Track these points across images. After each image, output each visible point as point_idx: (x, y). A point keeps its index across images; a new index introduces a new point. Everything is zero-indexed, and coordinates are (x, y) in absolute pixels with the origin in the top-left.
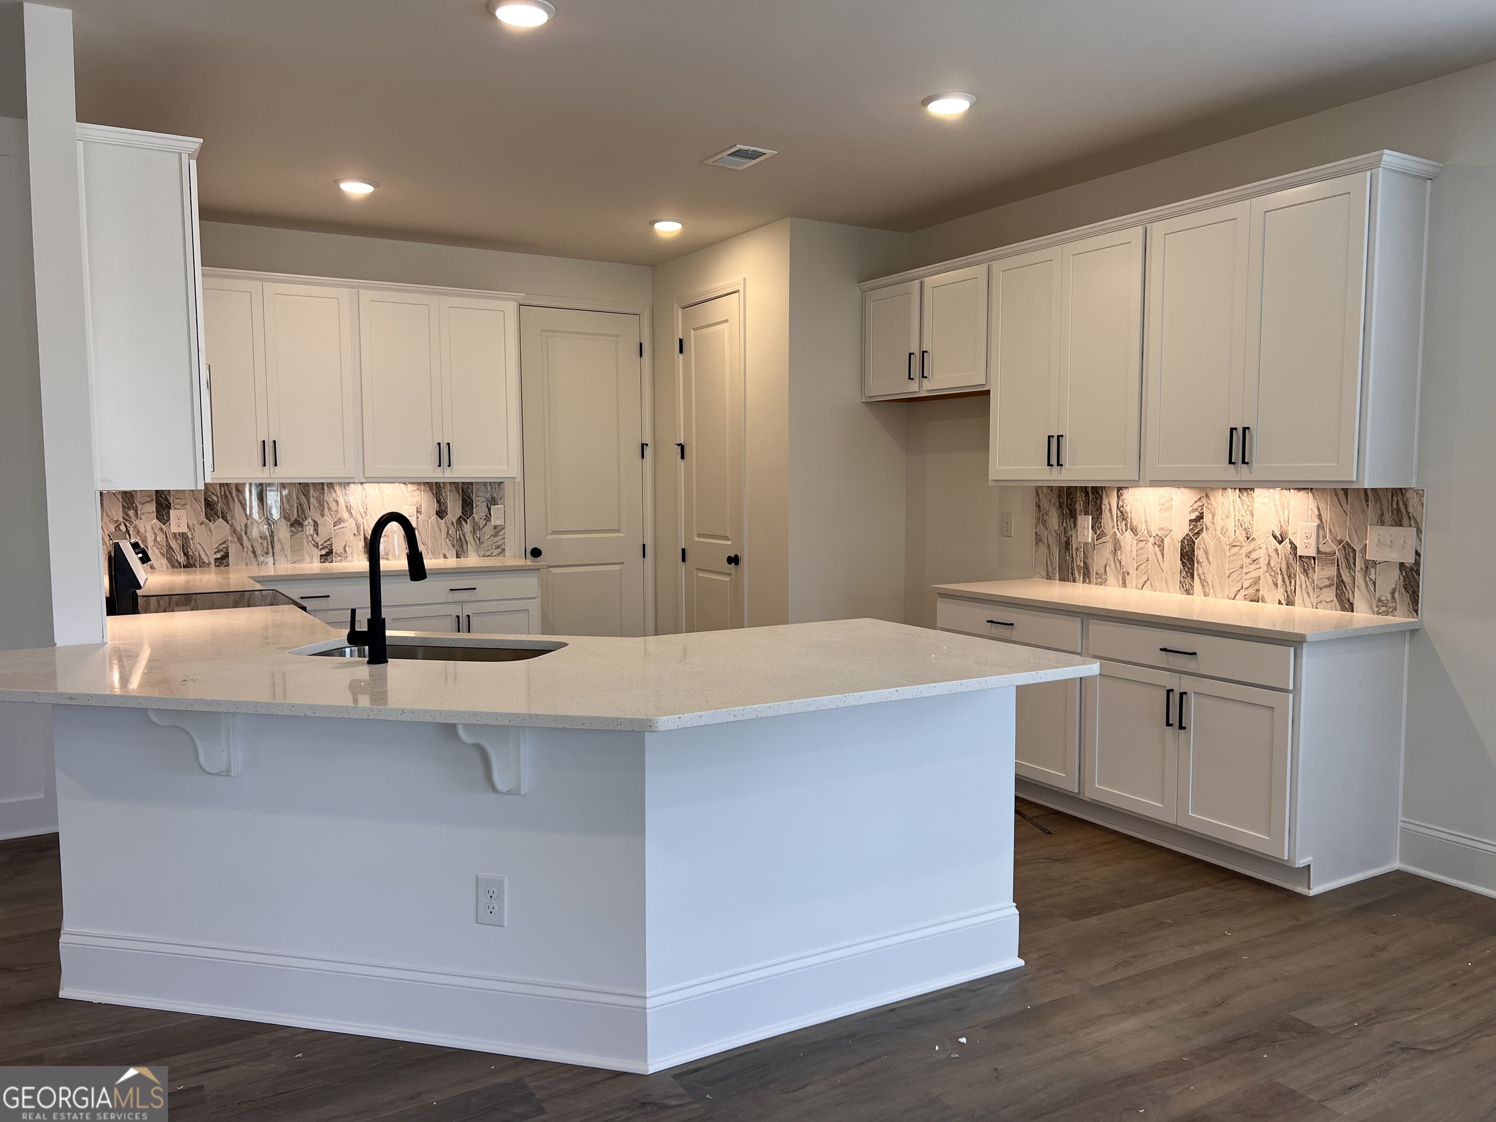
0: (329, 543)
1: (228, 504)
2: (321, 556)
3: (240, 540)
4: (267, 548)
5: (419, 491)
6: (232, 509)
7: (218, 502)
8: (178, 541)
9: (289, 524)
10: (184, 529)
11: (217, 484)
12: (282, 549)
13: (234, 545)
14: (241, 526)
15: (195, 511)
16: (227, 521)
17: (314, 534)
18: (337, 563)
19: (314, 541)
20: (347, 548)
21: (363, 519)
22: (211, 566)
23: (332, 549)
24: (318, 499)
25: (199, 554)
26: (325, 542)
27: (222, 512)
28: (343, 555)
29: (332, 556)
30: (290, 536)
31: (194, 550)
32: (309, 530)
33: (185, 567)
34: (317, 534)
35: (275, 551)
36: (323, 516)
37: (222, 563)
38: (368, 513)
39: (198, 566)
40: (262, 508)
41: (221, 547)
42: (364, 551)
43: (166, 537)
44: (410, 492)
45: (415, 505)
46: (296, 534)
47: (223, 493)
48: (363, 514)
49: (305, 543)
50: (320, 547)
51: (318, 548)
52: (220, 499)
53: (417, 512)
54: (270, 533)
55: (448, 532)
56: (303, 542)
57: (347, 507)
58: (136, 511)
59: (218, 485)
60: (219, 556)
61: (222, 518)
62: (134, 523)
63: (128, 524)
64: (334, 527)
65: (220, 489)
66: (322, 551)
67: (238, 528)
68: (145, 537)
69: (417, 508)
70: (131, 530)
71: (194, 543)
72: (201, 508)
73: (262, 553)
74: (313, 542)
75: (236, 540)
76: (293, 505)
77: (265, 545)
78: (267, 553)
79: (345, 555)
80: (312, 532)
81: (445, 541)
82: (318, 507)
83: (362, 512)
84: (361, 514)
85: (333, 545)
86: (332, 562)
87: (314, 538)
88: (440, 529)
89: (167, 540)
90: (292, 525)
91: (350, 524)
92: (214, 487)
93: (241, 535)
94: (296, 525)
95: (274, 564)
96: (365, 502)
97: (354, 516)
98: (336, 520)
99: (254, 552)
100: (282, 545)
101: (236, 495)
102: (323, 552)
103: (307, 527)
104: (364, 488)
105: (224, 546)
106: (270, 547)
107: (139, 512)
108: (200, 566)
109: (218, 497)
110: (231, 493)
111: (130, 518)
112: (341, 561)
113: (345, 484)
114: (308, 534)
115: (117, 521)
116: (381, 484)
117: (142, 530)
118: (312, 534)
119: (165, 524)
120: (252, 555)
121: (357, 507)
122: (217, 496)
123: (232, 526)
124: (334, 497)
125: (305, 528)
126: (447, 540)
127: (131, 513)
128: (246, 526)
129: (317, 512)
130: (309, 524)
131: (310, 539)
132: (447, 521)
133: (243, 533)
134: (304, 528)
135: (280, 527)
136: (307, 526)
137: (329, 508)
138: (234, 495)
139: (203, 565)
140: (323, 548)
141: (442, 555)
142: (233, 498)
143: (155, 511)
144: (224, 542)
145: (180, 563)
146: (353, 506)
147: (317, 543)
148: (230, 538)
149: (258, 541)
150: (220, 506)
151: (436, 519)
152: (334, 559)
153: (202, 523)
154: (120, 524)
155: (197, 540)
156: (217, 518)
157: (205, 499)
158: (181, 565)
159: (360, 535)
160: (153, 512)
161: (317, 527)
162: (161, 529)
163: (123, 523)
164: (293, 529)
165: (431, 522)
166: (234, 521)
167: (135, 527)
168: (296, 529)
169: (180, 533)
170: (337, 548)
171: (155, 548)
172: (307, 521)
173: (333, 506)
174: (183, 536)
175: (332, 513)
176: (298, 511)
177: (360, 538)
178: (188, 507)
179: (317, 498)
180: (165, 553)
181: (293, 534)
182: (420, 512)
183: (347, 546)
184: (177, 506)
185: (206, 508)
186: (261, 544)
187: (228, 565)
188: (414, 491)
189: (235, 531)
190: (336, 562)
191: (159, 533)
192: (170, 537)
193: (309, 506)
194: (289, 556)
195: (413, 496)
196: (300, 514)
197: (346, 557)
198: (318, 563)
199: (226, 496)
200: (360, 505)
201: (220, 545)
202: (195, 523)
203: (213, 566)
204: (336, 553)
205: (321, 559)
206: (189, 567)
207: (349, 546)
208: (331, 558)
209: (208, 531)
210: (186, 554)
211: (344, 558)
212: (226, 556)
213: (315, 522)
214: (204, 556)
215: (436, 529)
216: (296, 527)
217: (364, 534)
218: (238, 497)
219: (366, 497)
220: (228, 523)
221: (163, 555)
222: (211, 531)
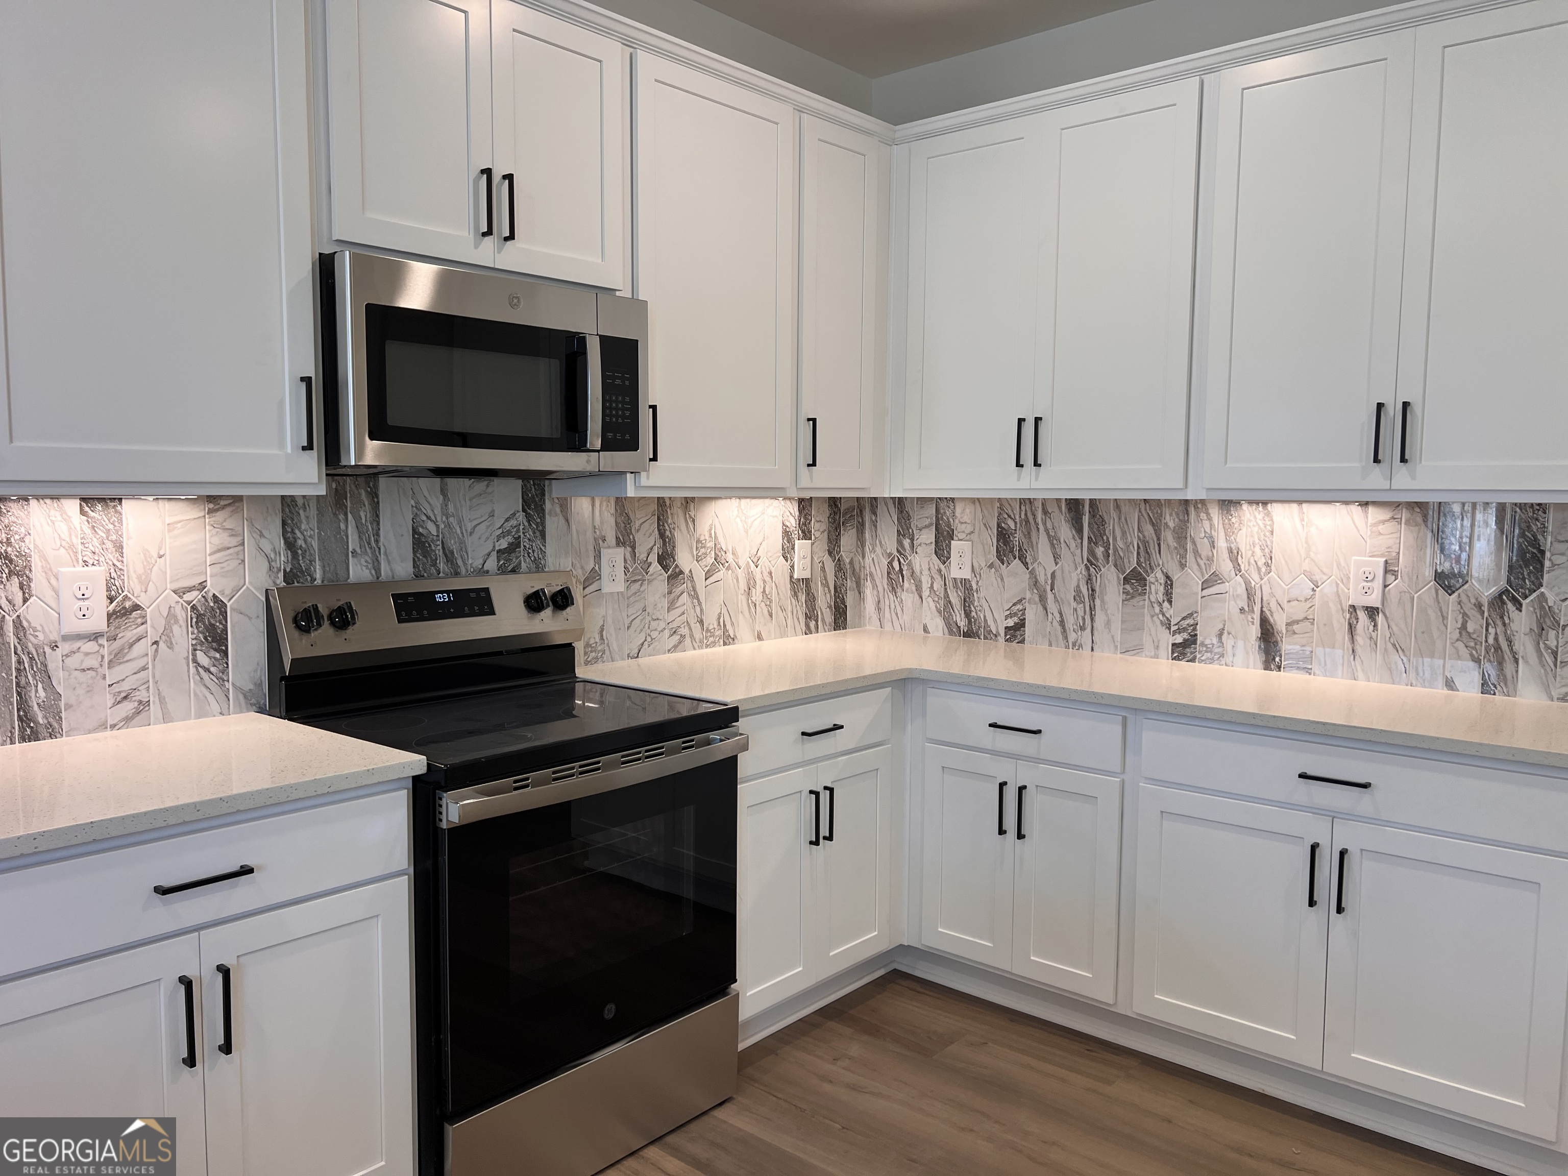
0: (1190, 621)
1: (1028, 535)
2: (1173, 645)
3: (1043, 599)
4: (1084, 619)
5: (1394, 523)
6: (1034, 543)
7: (1015, 530)
8: (959, 593)
9: (1122, 577)
10: (966, 574)
11: (1016, 499)
12: (1108, 623)
13: (1034, 606)
14: (1046, 575)
15: (983, 544)
16: (1026, 564)
17: (1164, 601)
18: (1202, 664)
19: (1164, 615)
20: (1225, 637)
21: (1262, 579)
22: (999, 638)
23: (1196, 635)
24: (1177, 533)
25: (985, 617)
26: (1184, 619)
27: (1020, 550)
28: (1216, 650)
29: (1195, 648)
30: (1123, 600)
31: (978, 609)
32: (1157, 593)
33: (966, 635)
34: (1170, 602)
35: (1095, 625)
36: (1183, 566)
37: (1015, 636)
38: (1273, 567)
39: (982, 637)
40: (1079, 545)
41: (1015, 609)
42: (1260, 647)
43: (945, 585)
44: (1373, 525)
45: (1382, 556)
46: (1133, 597)
47: (1023, 516)
48: (1263, 570)
49: (1147, 618)
50: (1173, 628)
51: (1169, 629)
52: (1018, 526)
53: (1386, 572)
54: (1090, 592)
55: (1464, 627)
56: (1143, 615)
57: (1230, 551)
58: (912, 540)
59: (1018, 500)
60: (1010, 622)
61: (1020, 559)
62: (909, 558)
63: (902, 560)
64: (1202, 590)
65: (1020, 508)
66: (1177, 636)
67: (1041, 579)
68: (920, 581)
69: (1386, 562)
70: (905, 568)
71: (978, 598)
72: (990, 540)
73: (1075, 627)
74: (1161, 616)
75: (1037, 599)
76: (1132, 543)
77: (1081, 613)
78: (1083, 628)
79: (1220, 650)
80: (1161, 597)
81: (1456, 648)
82: (1176, 548)
83: (1261, 562)
84: (1259, 569)
85: (1198, 627)
86: (1193, 660)
87: (1164, 610)
88: (1444, 618)
89: (946, 589)
90: (1126, 580)
91: (1235, 586)
92: (1012, 505)
93: (1045, 591)
94: (1132, 581)
95: (1092, 650)
96: (1269, 543)
97: (1243, 571)
98: (1207, 577)
99: (1062, 623)
100: (1107, 615)
101: (1042, 519)
102: (1179, 639)
103: (1153, 587)
104: (1268, 514)
105: (1019, 607)
106: (1088, 618)
107: (915, 542)
108: (986, 638)
109: (1016, 523)
110: (1034, 515)
111: (905, 550)
112: (1211, 661)
113: (1228, 505)
114: (1153, 600)
115: (890, 555)
116: (1304, 505)
117: (917, 569)
118: (1161, 600)
119: (944, 563)
120: (1059, 628)
121: (1252, 555)
122: (1014, 520)
123: (1032, 573)
124: (1208, 530)
125: (1150, 587)
126: (1460, 645)
127: (906, 542)
128: (1053, 575)
129: (1172, 559)
130: (1157, 581)
131: (1157, 609)
132: (1464, 598)
133: (1048, 588)
134: (1147, 588)
135: (1107, 582)
136: (1153, 584)
137: (1196, 553)
138: (1039, 520)
139: (990, 635)
140: (1179, 631)
141: (1440, 681)
142: (1037, 524)
143: (934, 541)
144: (1020, 601)
145: (959, 627)
146: (1243, 549)
147: (1168, 619)
148: (1028, 595)
149: (1070, 604)
150: (1017, 538)
151: (1433, 591)
152: (1198, 656)
153: (991, 566)
154: (893, 560)
155: (982, 595)
156: (1013, 559)
157: (999, 526)
158: (960, 631)
159: (1253, 611)
160: (931, 543)
161: (1172, 588)
162: (940, 571)
163: (896, 558)
164: (1128, 587)
165: (1417, 597)
166: (1035, 565)
167: (910, 564)
168: (1133, 589)
169: (962, 579)
170: (1207, 635)
171: (930, 599)
172: (1152, 575)
173: (1204, 548)
174: (965, 582)
175: (1202, 563)
176: (1138, 553)
177: (1253, 618)
178: (974, 537)
179: (1174, 531)
180: (942, 609)
181: (1129, 597)
182: (1395, 573)
183: (1225, 632)
184: (961, 536)
185: (998, 541)
186: (1075, 610)
187: (1022, 642)
188: (1384, 522)
189: (1036, 583)
190: (1201, 661)
191: (937, 576)
192: (950, 584)
193: (1159, 545)
194: (1118, 638)
195: (1380, 534)
196: (1142, 560)
197: (1222, 655)
198: (1168, 659)
199: (1027, 521)
200: (1257, 550)
201: (1014, 605)
202: (983, 565)
203: (1001, 639)
204: (1203, 644)
205: (1173, 653)
206: (969, 636)
207: (1229, 633)
208: (1192, 653)
209: (999, 580)
210: (968, 615)
211: (1217, 657)
212: (1021, 625)
213: (1168, 577)
214: (990, 622)
215: (1432, 614)
216: (1133, 584)
217: (1262, 611)
218: (1045, 524)
219: (1272, 532)
220: (1028, 569)
221: (939, 612)
222: (1002, 579)
